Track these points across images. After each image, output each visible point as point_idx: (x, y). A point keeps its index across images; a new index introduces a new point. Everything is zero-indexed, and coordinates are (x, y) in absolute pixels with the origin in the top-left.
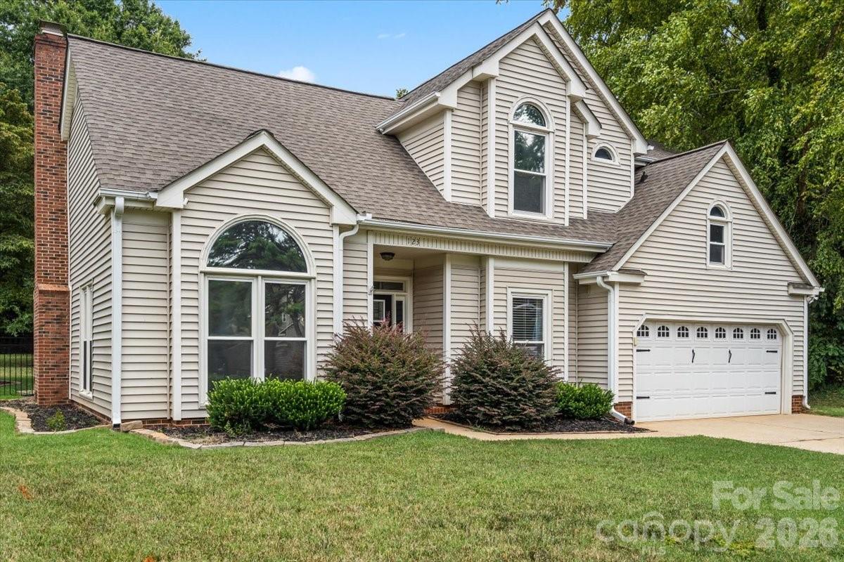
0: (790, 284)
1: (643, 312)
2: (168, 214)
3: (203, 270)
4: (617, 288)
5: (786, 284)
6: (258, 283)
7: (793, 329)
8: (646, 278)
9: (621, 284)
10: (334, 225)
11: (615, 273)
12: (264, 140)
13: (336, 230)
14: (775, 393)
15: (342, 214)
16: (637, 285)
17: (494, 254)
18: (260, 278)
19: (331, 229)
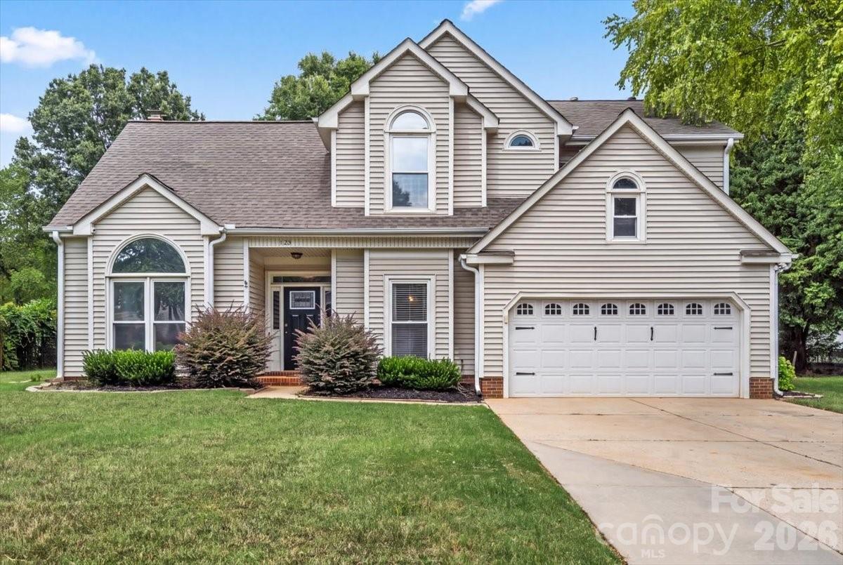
0: (744, 253)
1: (517, 291)
2: (83, 239)
3: (108, 275)
4: (482, 269)
5: (738, 253)
6: (149, 282)
7: (748, 302)
8: (517, 258)
9: (486, 265)
10: (203, 236)
11: (476, 256)
12: (146, 180)
13: (206, 241)
14: (731, 374)
15: (208, 228)
16: (509, 265)
17: (369, 246)
18: (148, 278)
19: (202, 239)
